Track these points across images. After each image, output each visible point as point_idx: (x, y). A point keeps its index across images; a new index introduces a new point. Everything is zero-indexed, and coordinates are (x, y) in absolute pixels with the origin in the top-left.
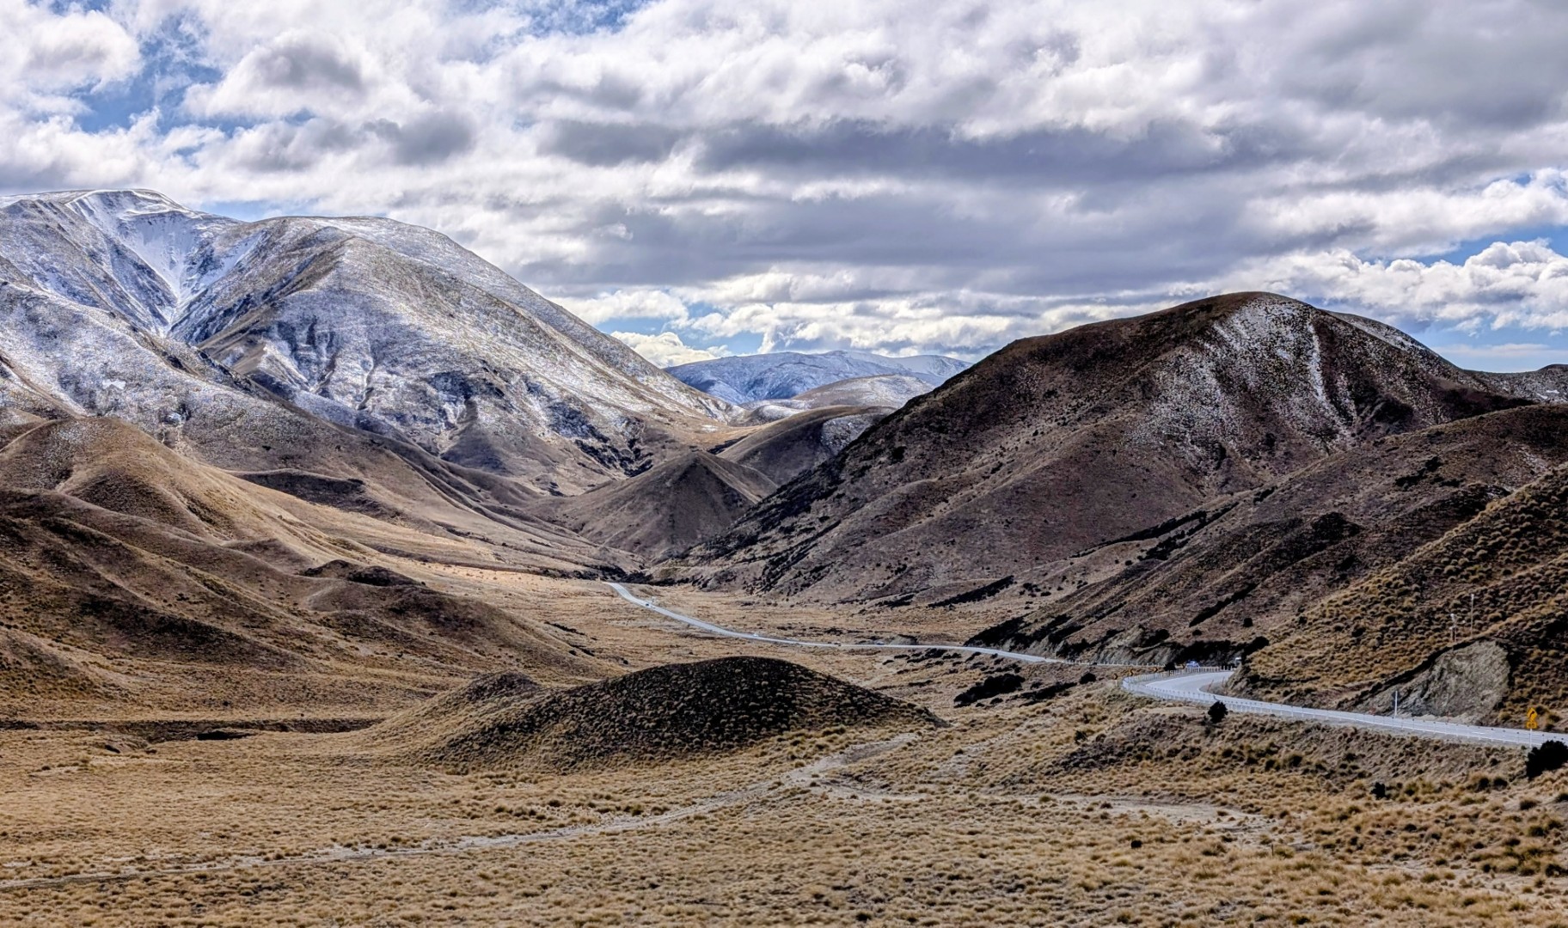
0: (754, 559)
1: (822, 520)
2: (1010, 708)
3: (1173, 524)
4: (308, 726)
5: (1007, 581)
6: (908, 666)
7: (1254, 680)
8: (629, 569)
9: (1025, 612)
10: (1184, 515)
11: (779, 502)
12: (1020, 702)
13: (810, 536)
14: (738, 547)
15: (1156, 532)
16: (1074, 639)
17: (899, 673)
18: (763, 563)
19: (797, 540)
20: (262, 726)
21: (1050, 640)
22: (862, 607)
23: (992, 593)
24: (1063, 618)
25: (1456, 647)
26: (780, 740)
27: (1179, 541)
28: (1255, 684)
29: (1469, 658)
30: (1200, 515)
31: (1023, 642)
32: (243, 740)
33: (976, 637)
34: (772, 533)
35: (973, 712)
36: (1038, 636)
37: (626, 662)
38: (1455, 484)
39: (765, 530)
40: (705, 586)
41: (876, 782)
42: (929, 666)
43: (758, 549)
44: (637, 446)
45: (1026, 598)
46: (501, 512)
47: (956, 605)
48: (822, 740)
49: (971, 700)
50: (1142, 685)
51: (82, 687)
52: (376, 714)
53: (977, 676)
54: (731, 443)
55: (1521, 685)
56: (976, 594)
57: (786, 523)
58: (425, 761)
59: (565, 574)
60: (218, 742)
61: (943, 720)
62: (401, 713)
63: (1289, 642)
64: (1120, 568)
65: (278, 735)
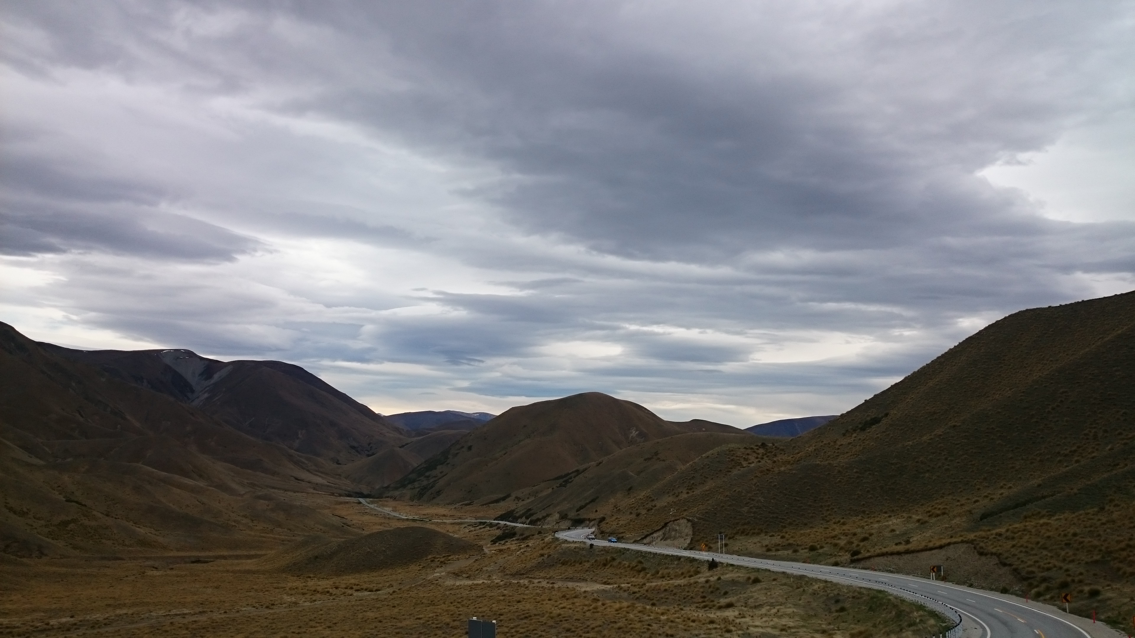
0: (414, 488)
1: (441, 472)
2: (512, 544)
3: (568, 474)
4: (237, 557)
5: (508, 496)
6: (473, 529)
7: (602, 532)
8: (366, 492)
9: (515, 507)
10: (572, 471)
11: (425, 466)
12: (515, 542)
13: (436, 479)
14: (409, 483)
15: (561, 478)
16: (534, 518)
17: (469, 531)
18: (418, 490)
19: (432, 480)
20: (217, 557)
21: (526, 518)
22: (455, 506)
23: (504, 500)
24: (530, 510)
25: (674, 521)
26: (426, 560)
27: (570, 480)
28: (602, 534)
29: (679, 525)
30: (577, 471)
31: (515, 520)
32: (210, 563)
33: (498, 517)
34: (422, 478)
35: (497, 547)
36: (521, 517)
37: (363, 530)
39: (419, 476)
40: (395, 499)
41: (464, 575)
42: (480, 529)
43: (416, 484)
44: (371, 445)
45: (516, 502)
46: (316, 471)
47: (490, 505)
48: (442, 560)
49: (497, 542)
50: (562, 535)
51: (143, 543)
52: (263, 552)
53: (498, 532)
54: (407, 444)
55: (698, 535)
56: (497, 501)
57: (427, 474)
58: (283, 571)
59: (341, 495)
60: (199, 564)
61: (486, 550)
62: (273, 552)
63: (614, 518)
64: (550, 490)
65: (223, 561)
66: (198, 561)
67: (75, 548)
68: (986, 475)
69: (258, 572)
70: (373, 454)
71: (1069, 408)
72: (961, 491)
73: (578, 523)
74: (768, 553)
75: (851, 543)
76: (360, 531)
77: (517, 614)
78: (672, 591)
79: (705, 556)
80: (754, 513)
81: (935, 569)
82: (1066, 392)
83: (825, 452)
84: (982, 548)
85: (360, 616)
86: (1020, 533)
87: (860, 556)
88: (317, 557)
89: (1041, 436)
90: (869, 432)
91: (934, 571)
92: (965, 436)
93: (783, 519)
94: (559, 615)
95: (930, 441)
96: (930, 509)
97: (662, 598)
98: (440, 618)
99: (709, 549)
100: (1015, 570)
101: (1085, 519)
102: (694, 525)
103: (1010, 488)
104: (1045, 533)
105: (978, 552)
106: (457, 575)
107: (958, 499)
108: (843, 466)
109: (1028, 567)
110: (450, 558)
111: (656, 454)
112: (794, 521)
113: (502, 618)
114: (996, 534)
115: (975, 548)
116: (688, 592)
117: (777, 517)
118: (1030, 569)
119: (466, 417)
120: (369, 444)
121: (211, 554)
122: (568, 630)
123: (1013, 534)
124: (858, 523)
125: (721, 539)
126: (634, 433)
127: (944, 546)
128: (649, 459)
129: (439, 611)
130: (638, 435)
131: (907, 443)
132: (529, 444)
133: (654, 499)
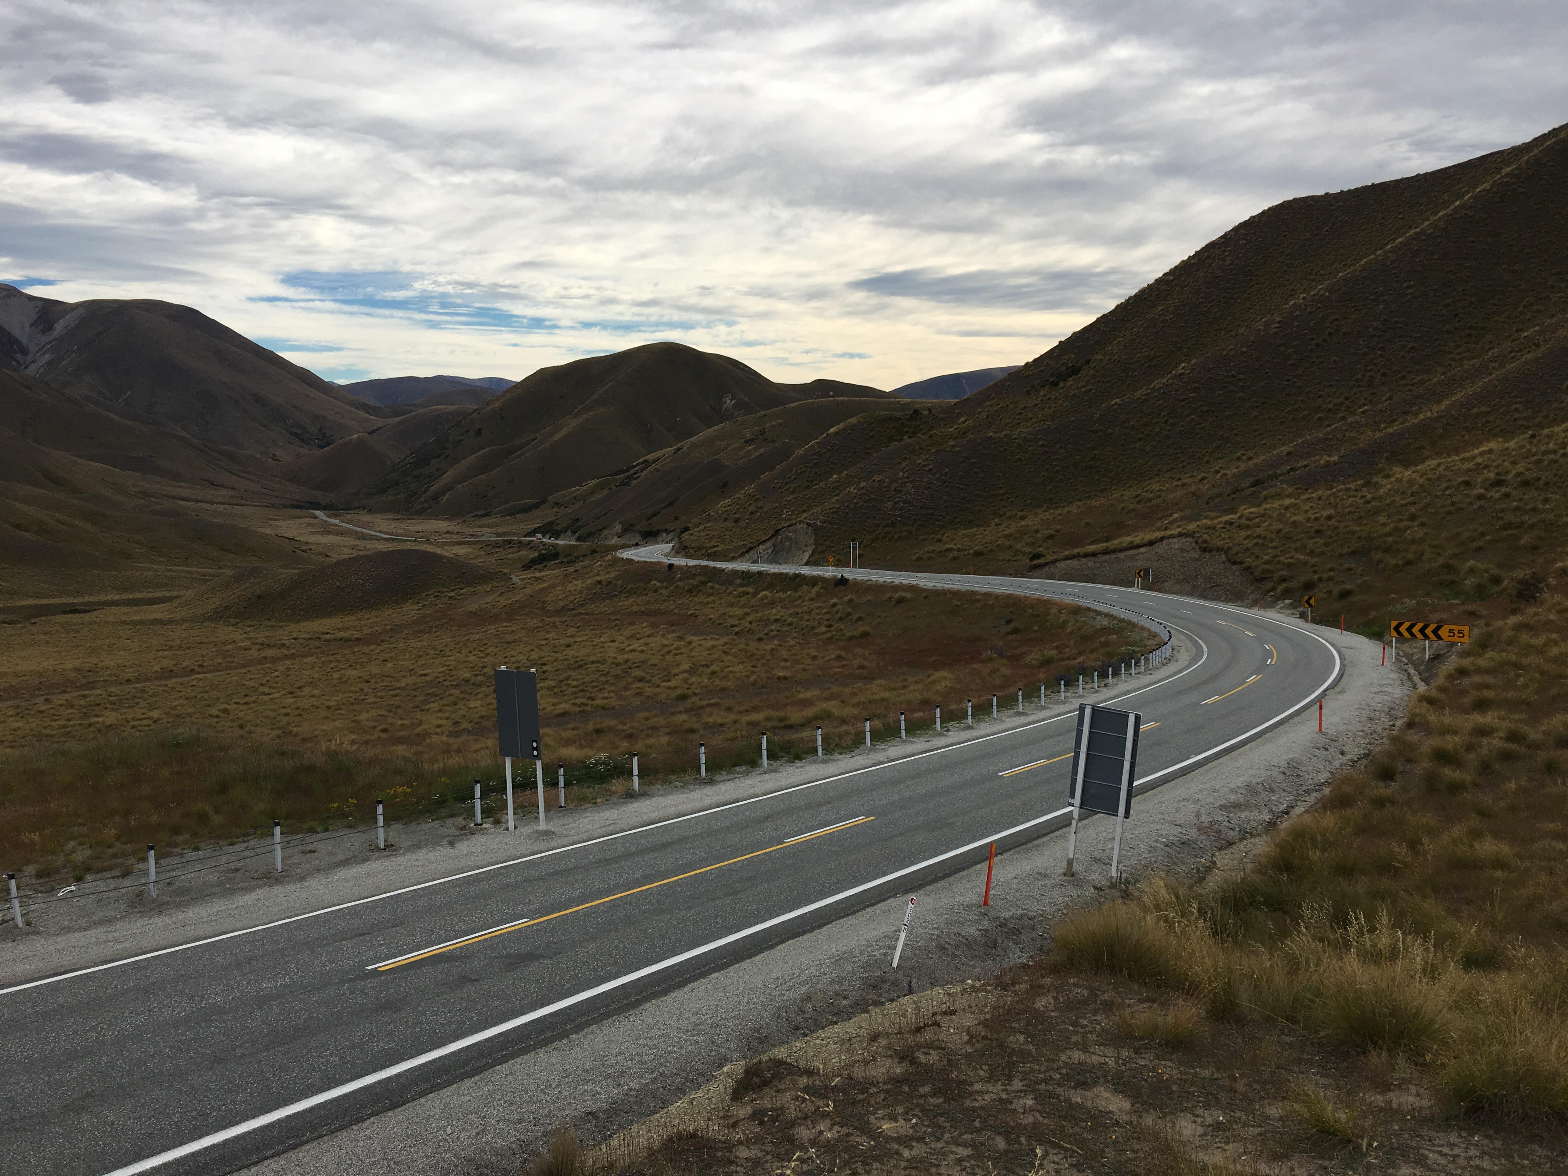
2: (552, 570)
3: (632, 467)
4: (135, 602)
5: (544, 502)
6: (494, 550)
7: (686, 548)
8: (322, 500)
9: (555, 518)
10: (637, 463)
11: (412, 461)
12: (558, 566)
13: (431, 479)
14: (390, 487)
15: (621, 472)
16: (584, 531)
17: (488, 554)
18: (404, 496)
19: (423, 482)
20: (104, 604)
21: (572, 531)
22: (464, 519)
23: (537, 508)
24: (577, 520)
25: (788, 526)
26: (426, 595)
27: (635, 476)
28: (686, 550)
29: (795, 532)
30: (645, 462)
31: (557, 535)
32: (95, 613)
33: (531, 532)
34: (409, 478)
35: (531, 574)
36: (564, 530)
37: (327, 556)
38: (774, 442)
39: (403, 476)
40: (370, 510)
42: (505, 549)
43: (401, 488)
44: (323, 431)
45: (555, 509)
46: (241, 471)
47: (518, 516)
48: (452, 594)
49: (531, 567)
50: (626, 554)
52: (175, 593)
53: (533, 553)
54: (380, 428)
55: (822, 545)
56: (528, 508)
57: (416, 473)
58: (210, 619)
59: (285, 506)
60: (77, 616)
61: (515, 579)
62: (190, 592)
63: (702, 527)
64: (606, 492)
65: (115, 610)
66: (74, 610)
68: (1218, 442)
69: (170, 621)
70: (328, 444)
71: (1339, 343)
72: (1184, 467)
73: (651, 535)
75: (1029, 543)
76: (322, 559)
77: (566, 663)
78: (785, 621)
79: (830, 572)
80: (901, 509)
81: (1142, 574)
82: (1337, 320)
83: (1001, 419)
84: (1205, 541)
85: (336, 676)
86: (1257, 520)
87: (1042, 561)
88: (259, 597)
89: (1298, 384)
90: (1063, 388)
91: (1140, 576)
92: (1195, 387)
93: (940, 516)
94: (627, 661)
95: (1146, 397)
96: (1139, 492)
97: (772, 631)
98: (454, 673)
99: (838, 564)
100: (1248, 569)
101: (1345, 497)
102: (816, 530)
103: (1250, 458)
104: (1290, 517)
105: (1200, 548)
107: (1179, 477)
108: (1025, 437)
109: (1265, 563)
110: (462, 591)
111: (761, 430)
112: (956, 517)
113: (545, 668)
114: (1226, 523)
115: (1196, 542)
116: (808, 620)
117: (932, 514)
118: (1267, 567)
119: (469, 385)
120: (320, 429)
121: (92, 599)
122: (641, 680)
123: (1248, 522)
124: (1042, 516)
125: (855, 548)
126: (729, 402)
127: (1156, 542)
128: (752, 440)
129: (453, 663)
130: (735, 405)
131: (1113, 402)
132: (569, 425)
133: (758, 500)
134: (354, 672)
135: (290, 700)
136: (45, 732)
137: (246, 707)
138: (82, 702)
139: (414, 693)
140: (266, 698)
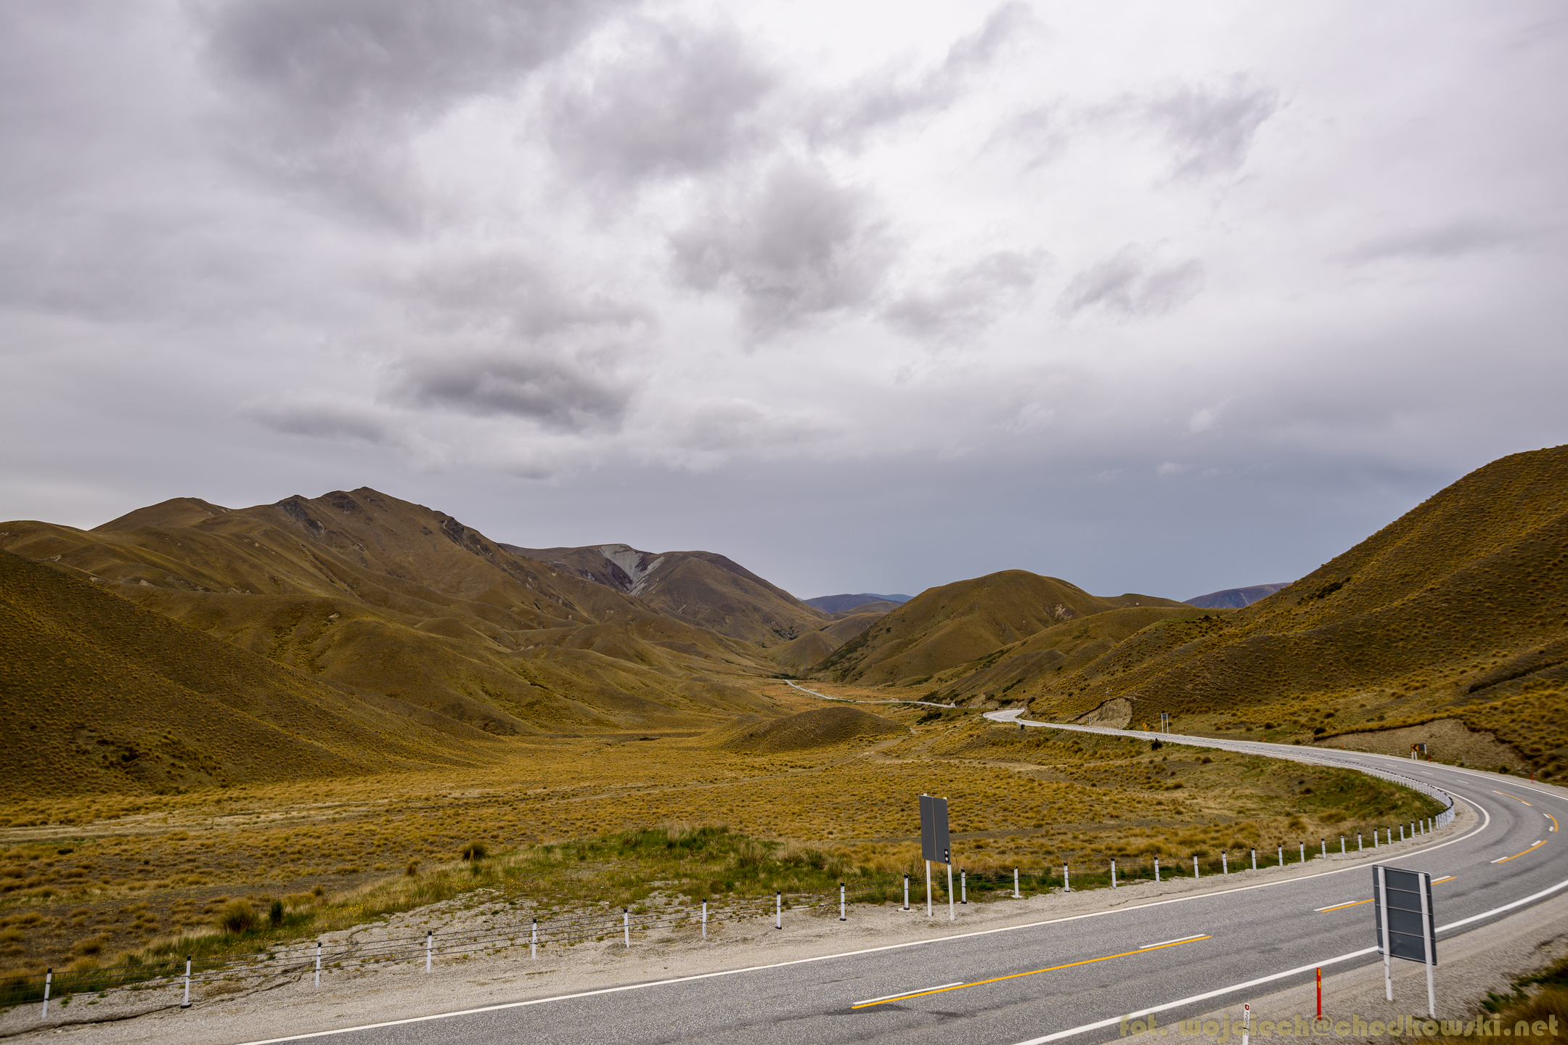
0: (837, 670)
1: (862, 655)
2: (937, 725)
3: (992, 655)
4: (680, 735)
5: (931, 677)
6: (897, 710)
7: (1033, 713)
8: (791, 674)
9: (939, 689)
10: (996, 652)
11: (846, 648)
12: (942, 723)
13: (857, 661)
14: (831, 666)
16: (959, 699)
17: (894, 712)
18: (841, 672)
19: (853, 663)
20: (662, 735)
21: (951, 699)
22: (878, 687)
23: (926, 682)
24: (954, 691)
25: (1111, 700)
26: (855, 739)
27: (995, 661)
28: (1033, 715)
29: (1116, 704)
30: (1001, 651)
31: (939, 701)
32: (656, 741)
33: (922, 698)
34: (844, 660)
35: (923, 728)
36: (945, 698)
37: (792, 710)
38: (1096, 638)
39: (841, 659)
40: (820, 681)
41: (893, 755)
42: (905, 710)
43: (839, 667)
44: (793, 629)
45: (939, 683)
46: (744, 654)
47: (913, 686)
48: (871, 739)
49: (923, 723)
50: (990, 716)
51: (598, 722)
52: (703, 731)
53: (924, 713)
54: (827, 627)
55: (1138, 715)
56: (920, 682)
57: (848, 656)
58: (722, 748)
59: (768, 677)
60: (647, 742)
61: (913, 731)
62: (712, 730)
63: (1045, 698)
64: (974, 671)
65: (668, 739)
66: (645, 739)
67: (541, 726)
68: (1474, 643)
69: (699, 749)
70: (795, 637)
72: (1444, 661)
73: (1005, 703)
74: (1218, 731)
75: (1312, 720)
76: (789, 712)
77: (950, 793)
78: (1113, 772)
79: (1147, 736)
80: (1201, 690)
81: (1417, 748)
83: (1278, 623)
84: (1473, 723)
85: (798, 791)
86: (1520, 706)
87: (1325, 734)
88: (752, 735)
89: (1541, 596)
90: (1329, 600)
91: (1416, 750)
92: (1446, 599)
93: (1233, 696)
94: (995, 795)
95: (1403, 607)
96: (1406, 681)
97: (1103, 779)
98: (874, 795)
99: (1152, 729)
100: (1516, 747)
102: (1133, 703)
103: (1505, 656)
104: (1552, 706)
105: (1468, 728)
106: (886, 754)
107: (1441, 669)
108: (1300, 637)
109: (1532, 744)
110: (878, 738)
111: (1086, 631)
112: (1246, 698)
114: (1491, 708)
115: (1465, 724)
116: (1131, 773)
117: (1226, 694)
118: (1535, 747)
120: (791, 628)
121: (656, 732)
122: (1006, 810)
123: (1512, 708)
124: (1321, 698)
125: (1165, 718)
126: (1060, 610)
127: (1427, 722)
128: (1079, 637)
129: (873, 788)
130: (1064, 613)
131: (1374, 610)
132: (948, 626)
133: (1086, 679)
134: (809, 790)
135: (769, 806)
136: (628, 816)
137: (743, 809)
138: (648, 798)
139: (848, 807)
140: (756, 803)
